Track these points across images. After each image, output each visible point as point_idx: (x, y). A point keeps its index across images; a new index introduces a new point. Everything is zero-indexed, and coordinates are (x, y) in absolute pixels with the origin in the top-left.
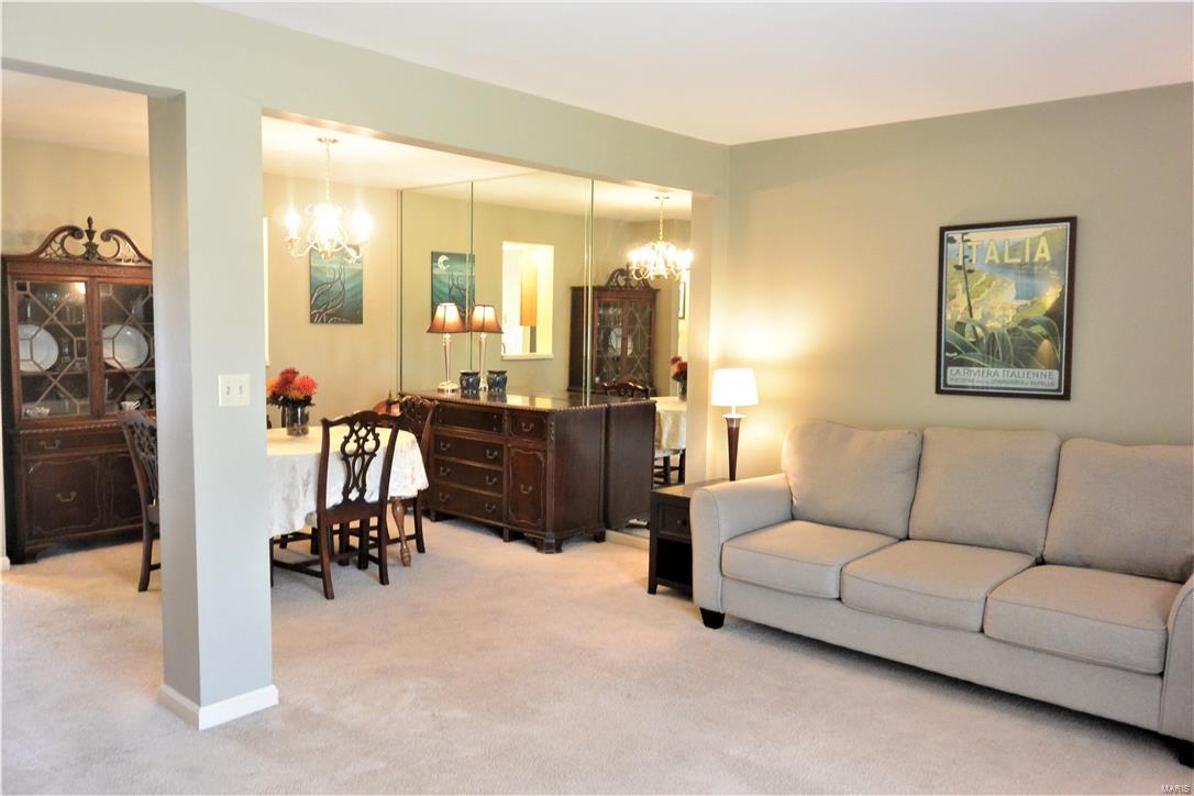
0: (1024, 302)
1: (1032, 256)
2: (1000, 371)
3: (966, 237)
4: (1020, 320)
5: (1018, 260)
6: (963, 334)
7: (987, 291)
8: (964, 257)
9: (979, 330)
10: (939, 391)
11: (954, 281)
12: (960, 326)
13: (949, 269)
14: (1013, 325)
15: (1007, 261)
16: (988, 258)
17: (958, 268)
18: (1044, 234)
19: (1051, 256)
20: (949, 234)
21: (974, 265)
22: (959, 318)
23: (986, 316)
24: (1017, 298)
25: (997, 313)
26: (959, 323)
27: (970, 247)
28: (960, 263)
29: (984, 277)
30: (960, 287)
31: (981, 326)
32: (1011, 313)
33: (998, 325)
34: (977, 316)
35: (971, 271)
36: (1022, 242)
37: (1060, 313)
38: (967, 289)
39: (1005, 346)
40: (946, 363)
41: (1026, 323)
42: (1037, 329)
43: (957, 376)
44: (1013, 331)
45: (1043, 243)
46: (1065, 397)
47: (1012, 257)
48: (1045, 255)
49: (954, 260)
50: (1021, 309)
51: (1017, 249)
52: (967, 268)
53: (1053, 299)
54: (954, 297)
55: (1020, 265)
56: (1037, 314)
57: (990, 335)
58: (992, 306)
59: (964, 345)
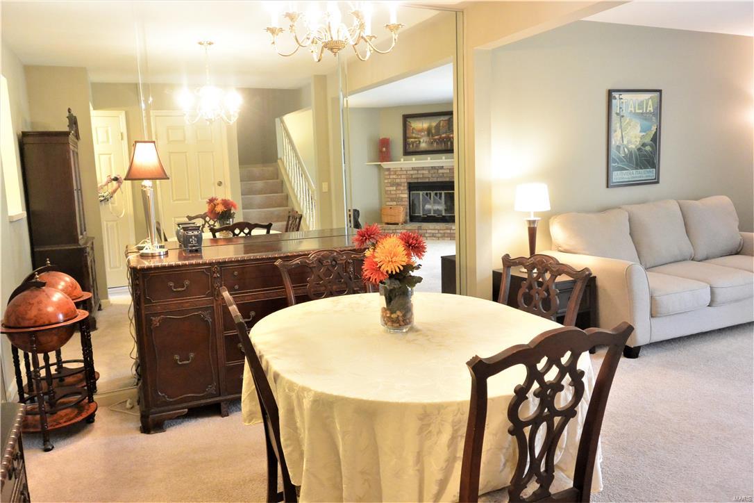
0: (643, 134)
1: (646, 110)
2: (634, 171)
3: (621, 97)
4: (641, 144)
5: (641, 111)
6: (619, 152)
7: (629, 128)
8: (620, 108)
9: (626, 150)
10: (608, 187)
11: (615, 122)
12: (618, 147)
13: (614, 115)
14: (639, 146)
15: (637, 111)
16: (630, 109)
17: (617, 114)
18: (651, 98)
19: (653, 109)
20: (614, 94)
21: (624, 113)
22: (617, 144)
23: (629, 142)
24: (641, 132)
25: (633, 140)
26: (618, 146)
27: (622, 102)
28: (618, 112)
29: (627, 120)
30: (618, 125)
31: (627, 148)
32: (638, 140)
33: (634, 146)
34: (625, 142)
35: (623, 116)
36: (642, 102)
37: (656, 139)
38: (621, 126)
39: (636, 159)
40: (611, 169)
41: (644, 145)
42: (648, 148)
43: (617, 176)
44: (639, 149)
45: (650, 103)
46: (658, 182)
47: (639, 109)
48: (651, 109)
49: (615, 109)
50: (642, 137)
51: (641, 105)
52: (621, 114)
53: (653, 133)
54: (616, 131)
55: (642, 113)
56: (648, 140)
57: (631, 153)
58: (631, 136)
59: (619, 158)
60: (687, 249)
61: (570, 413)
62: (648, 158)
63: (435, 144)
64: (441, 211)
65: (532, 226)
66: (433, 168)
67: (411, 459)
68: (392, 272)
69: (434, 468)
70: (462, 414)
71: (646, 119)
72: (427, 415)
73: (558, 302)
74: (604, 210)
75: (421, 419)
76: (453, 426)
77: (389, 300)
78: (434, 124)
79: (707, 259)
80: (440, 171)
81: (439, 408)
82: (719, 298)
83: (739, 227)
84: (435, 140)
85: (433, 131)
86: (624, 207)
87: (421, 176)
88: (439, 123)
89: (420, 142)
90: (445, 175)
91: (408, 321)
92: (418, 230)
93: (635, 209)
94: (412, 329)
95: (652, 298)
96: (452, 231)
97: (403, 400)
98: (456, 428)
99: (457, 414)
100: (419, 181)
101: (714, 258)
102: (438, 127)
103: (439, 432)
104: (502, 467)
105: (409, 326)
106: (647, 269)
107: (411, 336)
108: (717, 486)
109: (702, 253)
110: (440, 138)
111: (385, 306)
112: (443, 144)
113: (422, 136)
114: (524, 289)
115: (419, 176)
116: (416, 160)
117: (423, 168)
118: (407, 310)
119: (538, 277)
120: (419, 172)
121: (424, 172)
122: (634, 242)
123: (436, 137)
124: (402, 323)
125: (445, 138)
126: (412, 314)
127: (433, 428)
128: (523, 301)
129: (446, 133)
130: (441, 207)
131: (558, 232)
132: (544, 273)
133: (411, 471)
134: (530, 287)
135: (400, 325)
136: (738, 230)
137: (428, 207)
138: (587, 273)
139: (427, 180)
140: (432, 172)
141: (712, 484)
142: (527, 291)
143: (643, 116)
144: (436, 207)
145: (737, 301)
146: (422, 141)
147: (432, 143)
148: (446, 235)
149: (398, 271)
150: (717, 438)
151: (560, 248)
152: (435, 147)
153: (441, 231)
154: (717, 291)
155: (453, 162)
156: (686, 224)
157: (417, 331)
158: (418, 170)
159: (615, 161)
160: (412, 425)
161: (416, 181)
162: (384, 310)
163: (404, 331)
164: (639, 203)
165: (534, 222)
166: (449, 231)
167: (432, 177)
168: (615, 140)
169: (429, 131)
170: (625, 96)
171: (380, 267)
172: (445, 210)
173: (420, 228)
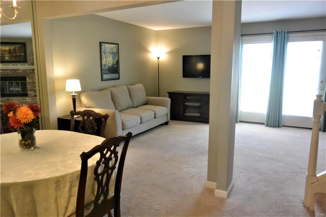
2: (111, 74)
3: (104, 45)
4: (113, 64)
5: (112, 51)
6: (105, 67)
7: (108, 58)
8: (105, 50)
9: (108, 66)
10: (102, 81)
12: (105, 65)
14: (112, 65)
15: (111, 51)
16: (108, 50)
17: (103, 52)
18: (115, 46)
20: (102, 44)
23: (109, 63)
24: (112, 59)
25: (110, 62)
27: (105, 47)
29: (107, 55)
30: (104, 56)
32: (112, 62)
33: (110, 65)
34: (107, 63)
35: (106, 53)
36: (112, 48)
37: (118, 62)
38: (105, 57)
39: (111, 69)
40: (103, 74)
41: (114, 64)
42: (115, 66)
43: (105, 76)
44: (112, 66)
45: (115, 48)
46: (119, 79)
47: (111, 50)
48: (115, 51)
49: (103, 50)
50: (113, 62)
51: (112, 49)
52: (105, 52)
53: (117, 60)
54: (103, 59)
55: (112, 52)
56: (115, 63)
57: (109, 67)
58: (109, 61)
59: (106, 69)
60: (131, 104)
61: (114, 167)
62: (115, 69)
63: (14, 58)
64: (19, 91)
65: (74, 97)
66: (14, 70)
67: (52, 201)
68: (27, 122)
69: (62, 202)
70: (73, 177)
71: (114, 55)
72: (58, 181)
73: (96, 128)
74: (101, 90)
75: (56, 183)
76: (70, 183)
77: (23, 136)
78: (12, 48)
79: (137, 107)
80: (18, 71)
81: (63, 177)
82: (143, 121)
83: (146, 95)
84: (13, 56)
85: (12, 52)
86: (108, 88)
87: (7, 74)
88: (15, 48)
89: (5, 56)
90: (20, 73)
91: (34, 144)
92: (7, 100)
93: (113, 89)
94: (35, 148)
95: (122, 123)
96: (26, 101)
97: (47, 177)
98: (71, 184)
99: (71, 177)
100: (6, 76)
101: (139, 106)
102: (14, 50)
103: (64, 187)
104: (89, 195)
105: (34, 146)
106: (119, 111)
107: (36, 150)
108: (151, 184)
109: (136, 105)
110: (16, 55)
111: (21, 139)
112: (18, 58)
113: (6, 54)
114: (81, 125)
115: (5, 73)
116: (3, 65)
117: (8, 70)
118: (33, 139)
119: (87, 119)
120: (5, 72)
121: (8, 72)
122: (113, 102)
123: (14, 55)
124: (31, 145)
125: (19, 55)
126: (35, 141)
127: (61, 186)
128: (81, 129)
129: (19, 53)
130: (19, 89)
131: (84, 99)
132: (90, 117)
133: (53, 206)
134: (84, 123)
135: (30, 147)
136: (146, 96)
137: (11, 89)
138: (107, 116)
139: (10, 76)
140: (13, 72)
141: (150, 184)
142: (83, 125)
143: (112, 53)
144: (17, 89)
145: (148, 121)
146: (6, 56)
147: (12, 57)
148: (23, 102)
149: (30, 122)
150: (149, 169)
151: (86, 106)
152: (14, 59)
153: (21, 101)
154: (142, 118)
155: (34, 67)
156: (130, 95)
157: (38, 148)
158: (4, 71)
159: (104, 71)
160: (52, 187)
161: (4, 76)
162: (21, 141)
163: (32, 149)
164: (113, 87)
165: (75, 96)
166: (24, 101)
167: (13, 74)
168: (104, 62)
169: (10, 51)
170: (106, 45)
171: (20, 121)
172: (21, 91)
173: (8, 100)
